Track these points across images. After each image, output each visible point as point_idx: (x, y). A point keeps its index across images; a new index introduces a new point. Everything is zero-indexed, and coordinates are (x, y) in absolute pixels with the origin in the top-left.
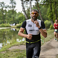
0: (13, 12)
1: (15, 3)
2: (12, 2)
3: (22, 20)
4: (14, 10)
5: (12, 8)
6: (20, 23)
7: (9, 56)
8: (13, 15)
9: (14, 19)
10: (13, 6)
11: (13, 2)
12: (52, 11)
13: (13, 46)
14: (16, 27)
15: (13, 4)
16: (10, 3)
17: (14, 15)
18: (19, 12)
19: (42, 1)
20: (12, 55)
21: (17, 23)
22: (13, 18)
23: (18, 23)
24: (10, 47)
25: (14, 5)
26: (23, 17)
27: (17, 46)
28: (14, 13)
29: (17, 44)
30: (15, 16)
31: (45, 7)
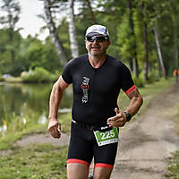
0: (12, 35)
1: (17, 9)
2: (7, 5)
3: (40, 61)
4: (15, 29)
5: (9, 21)
6: (33, 68)
7: (25, 164)
8: (11, 44)
9: (13, 56)
10: (10, 16)
11: (11, 4)
12: (133, 34)
13: (28, 134)
14: (20, 82)
15: (12, 10)
16: (3, 7)
17: (15, 44)
18: (29, 36)
19: (103, 3)
20: (33, 159)
21: (23, 71)
22: (10, 55)
23: (27, 70)
24: (20, 139)
25: (14, 15)
26: (41, 49)
27: (42, 135)
28: (14, 38)
29: (38, 131)
30: (18, 47)
31: (110, 20)
